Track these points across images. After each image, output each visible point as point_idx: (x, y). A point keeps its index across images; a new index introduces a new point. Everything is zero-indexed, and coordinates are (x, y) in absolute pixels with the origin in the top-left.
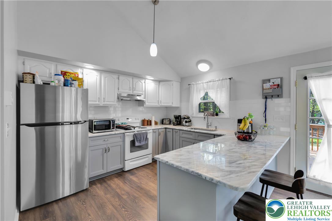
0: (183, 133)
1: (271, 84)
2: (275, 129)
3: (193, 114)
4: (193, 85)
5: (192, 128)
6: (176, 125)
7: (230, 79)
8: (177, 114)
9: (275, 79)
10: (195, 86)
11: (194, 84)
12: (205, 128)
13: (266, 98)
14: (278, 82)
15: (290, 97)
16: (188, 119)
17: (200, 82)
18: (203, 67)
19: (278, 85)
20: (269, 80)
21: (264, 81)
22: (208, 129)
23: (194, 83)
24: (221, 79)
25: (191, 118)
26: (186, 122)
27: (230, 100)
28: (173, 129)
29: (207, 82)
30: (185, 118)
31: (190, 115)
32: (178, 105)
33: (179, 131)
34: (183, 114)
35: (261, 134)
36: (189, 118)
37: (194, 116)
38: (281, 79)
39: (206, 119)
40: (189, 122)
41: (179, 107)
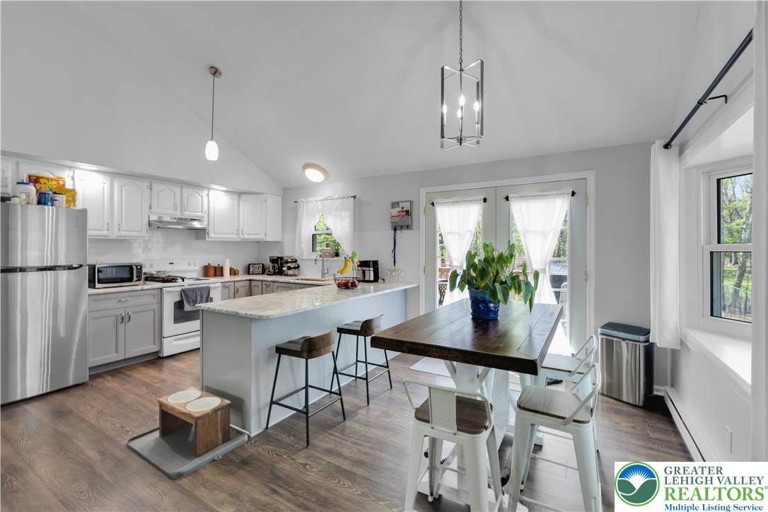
0: (278, 287)
1: (400, 209)
2: (403, 274)
3: (303, 253)
4: (301, 204)
5: (303, 277)
6: (273, 275)
7: (355, 197)
8: (276, 254)
9: (404, 203)
10: (305, 204)
11: (303, 202)
12: (320, 278)
13: (395, 230)
14: (407, 207)
15: (419, 229)
16: (294, 264)
17: (312, 199)
18: (313, 175)
19: (407, 212)
20: (398, 203)
21: (395, 205)
22: (323, 279)
23: (303, 200)
24: (342, 196)
25: (299, 262)
26: (289, 268)
27: (354, 231)
28: (262, 281)
29: (323, 200)
30: (287, 262)
31: (296, 256)
32: (279, 239)
33: (272, 283)
34: (287, 253)
35: (390, 282)
36: (296, 261)
37: (305, 257)
38: (411, 203)
39: (320, 263)
40: (295, 268)
41: (279, 242)
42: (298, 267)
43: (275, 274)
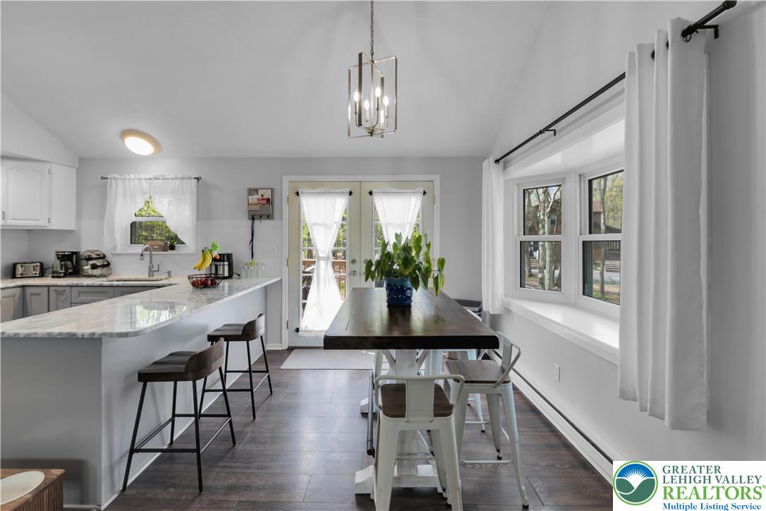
0: (80, 292)
1: (259, 196)
2: (263, 268)
3: (115, 247)
4: (114, 181)
5: (116, 278)
6: (64, 277)
7: (198, 179)
8: (67, 248)
9: (265, 190)
10: (120, 183)
11: (116, 179)
12: (146, 277)
13: (253, 219)
14: (268, 194)
15: (282, 219)
16: (101, 260)
17: (132, 176)
18: (138, 146)
19: (268, 200)
20: (256, 191)
21: (252, 191)
22: (151, 278)
23: (116, 176)
24: (180, 176)
25: (109, 258)
26: (94, 267)
27: (198, 219)
28: (48, 286)
29: (150, 179)
30: (89, 259)
31: (105, 249)
32: (70, 226)
33: (68, 289)
34: (86, 246)
35: (247, 277)
36: (104, 257)
37: (118, 251)
38: (272, 190)
39: (147, 258)
40: (103, 266)
41: (73, 231)
42: (108, 264)
43: (66, 275)
